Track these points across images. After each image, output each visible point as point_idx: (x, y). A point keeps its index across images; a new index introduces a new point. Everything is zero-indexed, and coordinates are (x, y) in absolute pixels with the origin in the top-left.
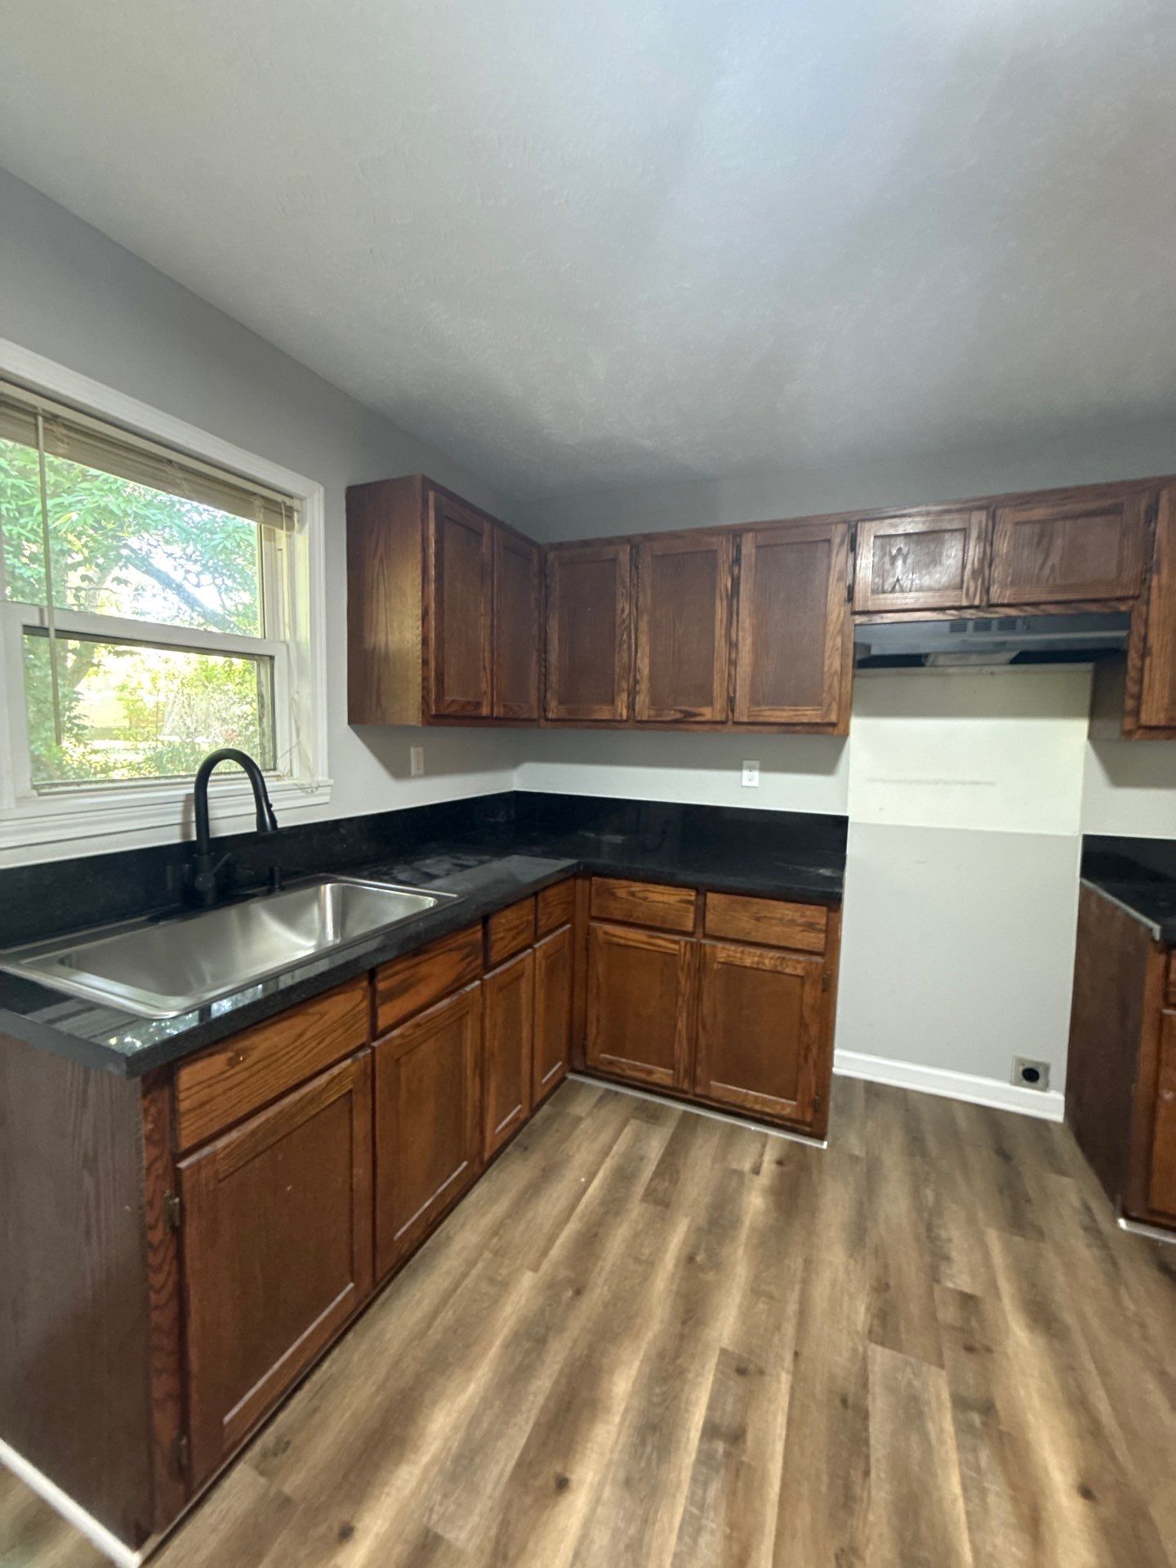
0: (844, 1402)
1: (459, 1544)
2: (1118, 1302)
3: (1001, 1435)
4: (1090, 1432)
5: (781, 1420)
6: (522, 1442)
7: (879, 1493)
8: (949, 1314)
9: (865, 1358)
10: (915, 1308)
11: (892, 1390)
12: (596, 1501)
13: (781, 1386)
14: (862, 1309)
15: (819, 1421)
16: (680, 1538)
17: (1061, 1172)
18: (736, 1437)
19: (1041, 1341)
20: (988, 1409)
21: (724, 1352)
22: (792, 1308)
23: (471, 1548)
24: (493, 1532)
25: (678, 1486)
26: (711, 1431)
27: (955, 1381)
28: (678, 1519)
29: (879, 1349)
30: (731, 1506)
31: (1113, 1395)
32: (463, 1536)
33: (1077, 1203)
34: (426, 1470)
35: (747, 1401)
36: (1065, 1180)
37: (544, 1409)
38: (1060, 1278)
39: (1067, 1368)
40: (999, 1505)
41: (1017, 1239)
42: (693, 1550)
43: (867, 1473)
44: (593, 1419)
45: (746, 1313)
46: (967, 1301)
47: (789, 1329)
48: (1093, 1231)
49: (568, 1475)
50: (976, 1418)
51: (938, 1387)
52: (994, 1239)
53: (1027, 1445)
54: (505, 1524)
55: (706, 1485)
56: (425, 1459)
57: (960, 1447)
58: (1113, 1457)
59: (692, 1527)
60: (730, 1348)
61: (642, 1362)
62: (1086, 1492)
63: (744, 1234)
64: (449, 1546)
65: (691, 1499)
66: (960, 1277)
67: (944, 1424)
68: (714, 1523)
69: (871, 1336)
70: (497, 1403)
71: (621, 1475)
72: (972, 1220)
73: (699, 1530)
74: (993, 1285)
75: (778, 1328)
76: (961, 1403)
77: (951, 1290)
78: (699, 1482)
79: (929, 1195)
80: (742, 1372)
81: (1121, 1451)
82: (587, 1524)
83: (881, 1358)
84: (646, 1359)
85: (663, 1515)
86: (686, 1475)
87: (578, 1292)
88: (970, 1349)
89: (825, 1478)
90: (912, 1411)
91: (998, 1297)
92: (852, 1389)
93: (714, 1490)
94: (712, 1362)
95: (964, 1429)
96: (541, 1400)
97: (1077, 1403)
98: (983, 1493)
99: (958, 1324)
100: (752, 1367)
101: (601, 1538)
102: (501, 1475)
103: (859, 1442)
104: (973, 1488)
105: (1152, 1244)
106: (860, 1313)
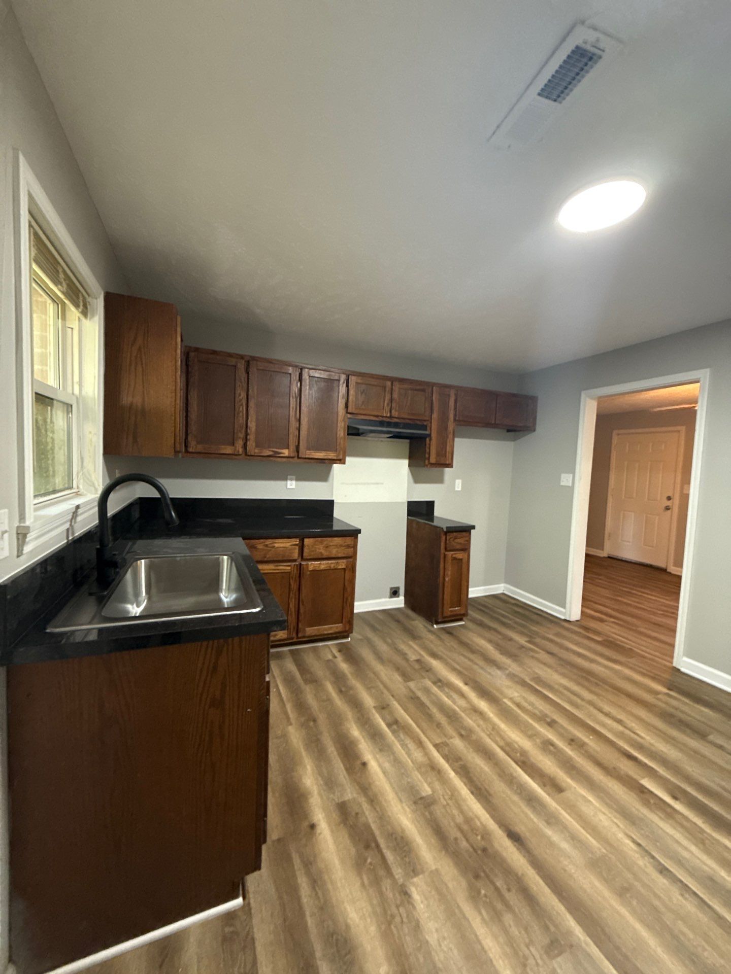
0: (412, 698)
1: (351, 798)
2: (445, 645)
3: (446, 684)
4: (459, 673)
5: (402, 711)
6: (342, 765)
7: (434, 710)
8: (417, 666)
9: (408, 687)
10: (409, 669)
11: (419, 690)
12: (377, 760)
13: (395, 705)
14: (398, 677)
15: (411, 707)
16: (404, 750)
17: (414, 620)
18: (396, 722)
19: (438, 661)
20: (440, 681)
21: (375, 707)
22: (381, 687)
23: (355, 795)
24: (357, 787)
25: (393, 741)
26: (389, 725)
27: (429, 679)
28: (399, 747)
29: (409, 683)
30: (409, 736)
31: (458, 664)
32: (350, 795)
33: (422, 626)
34: (320, 794)
35: (391, 713)
36: (417, 622)
37: (339, 754)
38: (432, 646)
39: (447, 664)
40: (455, 696)
41: (417, 641)
42: (409, 750)
43: (429, 708)
44: (356, 746)
45: (371, 695)
46: (418, 661)
47: (385, 691)
48: (430, 631)
49: (363, 761)
50: (440, 684)
51: (428, 683)
52: (411, 643)
53: (452, 683)
54: (358, 783)
55: (399, 736)
56: (315, 793)
57: (441, 691)
58: (465, 675)
59: (404, 746)
60: (375, 705)
61: (355, 724)
62: (466, 684)
63: (349, 676)
64: (349, 800)
65: (399, 741)
66: (413, 657)
67: (435, 689)
68: (408, 741)
69: (405, 681)
70: (322, 764)
71: (377, 750)
72: (404, 642)
73: (406, 745)
74: (420, 655)
75: (382, 693)
76: (434, 683)
77: (413, 661)
78: (397, 737)
79: (390, 641)
80: (383, 708)
81: (466, 673)
82: (380, 766)
83: (412, 684)
84: (356, 723)
85: (395, 749)
86: (393, 738)
87: (315, 721)
88: (427, 671)
89: (422, 715)
90: (427, 691)
91: (423, 657)
92: (411, 694)
93: (402, 736)
94: (374, 711)
95: (439, 687)
96: (335, 753)
97: (454, 669)
98: (451, 696)
99: (420, 667)
100: (385, 706)
101: (387, 765)
102: (345, 777)
103: (422, 704)
104: (449, 697)
105: (443, 629)
106: (397, 677)
